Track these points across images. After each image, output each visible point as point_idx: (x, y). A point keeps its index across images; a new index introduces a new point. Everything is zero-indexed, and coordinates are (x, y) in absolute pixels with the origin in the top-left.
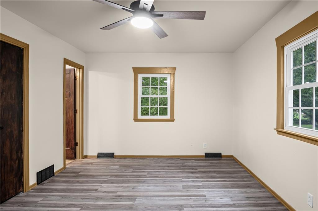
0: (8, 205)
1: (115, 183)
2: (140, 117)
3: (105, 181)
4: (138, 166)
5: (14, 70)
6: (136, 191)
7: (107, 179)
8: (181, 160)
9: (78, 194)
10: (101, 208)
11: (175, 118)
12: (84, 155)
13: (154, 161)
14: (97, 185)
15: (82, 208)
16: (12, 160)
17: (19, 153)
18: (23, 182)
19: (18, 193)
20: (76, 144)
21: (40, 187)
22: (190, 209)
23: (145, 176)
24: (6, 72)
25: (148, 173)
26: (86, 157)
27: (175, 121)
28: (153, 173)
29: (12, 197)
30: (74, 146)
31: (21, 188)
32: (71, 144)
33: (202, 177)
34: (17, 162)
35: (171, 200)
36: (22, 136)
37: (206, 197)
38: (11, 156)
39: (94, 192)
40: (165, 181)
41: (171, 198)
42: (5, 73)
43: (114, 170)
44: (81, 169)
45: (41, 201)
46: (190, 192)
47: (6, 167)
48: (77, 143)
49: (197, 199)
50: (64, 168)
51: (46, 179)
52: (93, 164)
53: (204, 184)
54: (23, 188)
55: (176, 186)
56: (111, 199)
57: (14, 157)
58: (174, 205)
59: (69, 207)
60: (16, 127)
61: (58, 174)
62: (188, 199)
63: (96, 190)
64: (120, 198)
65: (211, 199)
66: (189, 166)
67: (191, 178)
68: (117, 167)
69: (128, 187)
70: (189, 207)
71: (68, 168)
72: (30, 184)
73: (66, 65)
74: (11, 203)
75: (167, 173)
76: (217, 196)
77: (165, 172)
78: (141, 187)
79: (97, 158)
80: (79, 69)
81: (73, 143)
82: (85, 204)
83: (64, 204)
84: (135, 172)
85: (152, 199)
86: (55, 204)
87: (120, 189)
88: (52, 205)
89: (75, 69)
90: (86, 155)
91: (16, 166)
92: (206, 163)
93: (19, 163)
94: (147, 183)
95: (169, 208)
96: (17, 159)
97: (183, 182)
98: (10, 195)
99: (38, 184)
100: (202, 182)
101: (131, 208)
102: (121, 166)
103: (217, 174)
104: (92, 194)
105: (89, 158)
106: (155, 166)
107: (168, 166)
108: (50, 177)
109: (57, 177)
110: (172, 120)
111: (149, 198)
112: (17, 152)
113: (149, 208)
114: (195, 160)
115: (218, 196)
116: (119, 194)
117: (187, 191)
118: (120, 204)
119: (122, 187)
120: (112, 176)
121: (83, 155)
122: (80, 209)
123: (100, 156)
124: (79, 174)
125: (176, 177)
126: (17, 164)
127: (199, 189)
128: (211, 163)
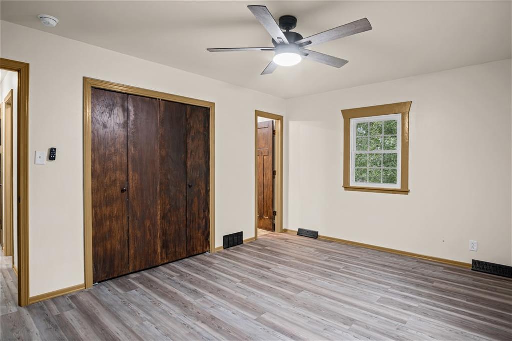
0: (194, 260)
1: (294, 268)
2: (353, 183)
3: (285, 262)
4: (340, 256)
5: (202, 130)
6: (311, 284)
7: (288, 261)
8: (417, 262)
9: (250, 268)
10: (258, 287)
11: (409, 189)
12: (284, 228)
13: (370, 255)
14: (274, 265)
15: (243, 281)
16: (199, 218)
17: (206, 213)
18: (209, 242)
19: (205, 253)
20: (275, 214)
21: (226, 252)
22: (363, 329)
23: (338, 270)
24: (195, 133)
25: (346, 268)
26: (286, 231)
27: (409, 194)
28: (352, 269)
29: (199, 254)
30: (272, 215)
31: (208, 248)
32: (270, 212)
33: (430, 297)
34: (204, 221)
35: (345, 308)
36: (209, 196)
37: (406, 325)
38: (199, 214)
39: (266, 270)
40: (359, 283)
41: (347, 307)
42: (193, 135)
43: (306, 252)
44: (272, 243)
45: (217, 264)
46: (385, 309)
47: (194, 223)
48: (276, 212)
49: (386, 321)
50: (256, 238)
51: (234, 246)
52: (288, 241)
53: (422, 307)
54: (210, 248)
55: (371, 294)
56: (276, 282)
57: (202, 216)
58: (343, 316)
59: (234, 277)
60: (204, 186)
61: (247, 243)
62: (372, 317)
63: (269, 269)
64: (286, 284)
65: (410, 331)
66: (423, 275)
67: (408, 293)
68: (312, 250)
69: (304, 276)
70: (363, 327)
71: (260, 240)
72: (216, 247)
73: (258, 117)
74: (197, 259)
75: (374, 274)
76: (426, 331)
77: (372, 272)
78: (319, 281)
79: (298, 235)
80: (278, 120)
81: (272, 212)
82: (248, 279)
83: (231, 273)
84: (329, 261)
85: (321, 299)
86: (225, 270)
87: (294, 276)
88: (222, 270)
89: (273, 122)
90: (286, 228)
91: (203, 224)
92: (464, 278)
93: (206, 222)
94: (332, 279)
95: (332, 316)
96: (204, 218)
97: (387, 293)
98: (198, 252)
99: (224, 249)
100: (422, 302)
101: (288, 299)
102: (318, 250)
103: (468, 301)
104: (262, 272)
105: (289, 234)
106: (365, 261)
107: (385, 266)
108: (238, 245)
109: (245, 246)
110: (405, 191)
111: (318, 296)
112: (205, 212)
113: (309, 306)
114: (445, 268)
115: (430, 332)
116: (288, 280)
117: (383, 306)
118: (279, 291)
119: (298, 273)
120: (297, 259)
121: (282, 228)
122: (240, 281)
123: (301, 233)
124: (266, 248)
125: (382, 284)
126: (204, 224)
127: (404, 310)
128: (475, 280)
